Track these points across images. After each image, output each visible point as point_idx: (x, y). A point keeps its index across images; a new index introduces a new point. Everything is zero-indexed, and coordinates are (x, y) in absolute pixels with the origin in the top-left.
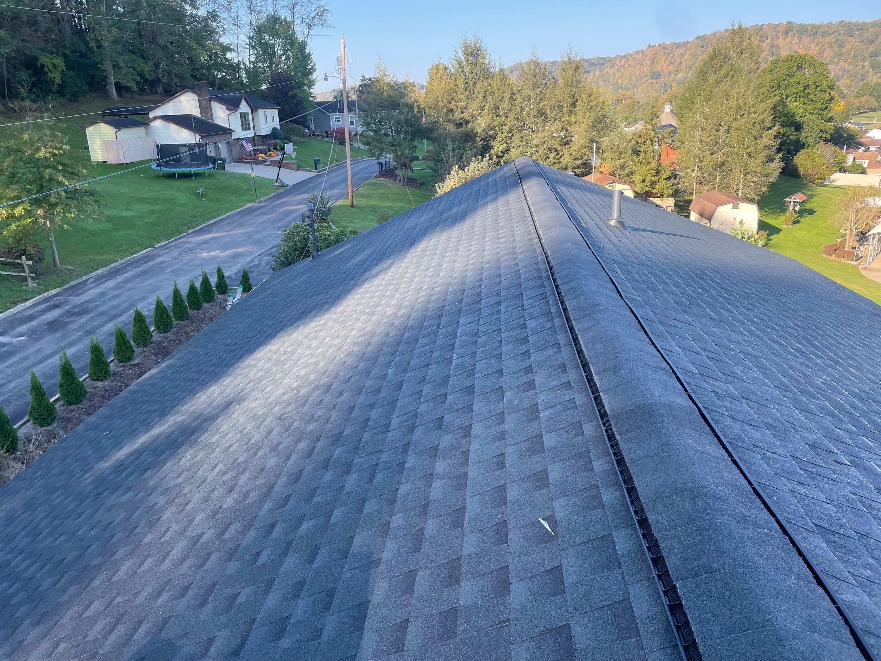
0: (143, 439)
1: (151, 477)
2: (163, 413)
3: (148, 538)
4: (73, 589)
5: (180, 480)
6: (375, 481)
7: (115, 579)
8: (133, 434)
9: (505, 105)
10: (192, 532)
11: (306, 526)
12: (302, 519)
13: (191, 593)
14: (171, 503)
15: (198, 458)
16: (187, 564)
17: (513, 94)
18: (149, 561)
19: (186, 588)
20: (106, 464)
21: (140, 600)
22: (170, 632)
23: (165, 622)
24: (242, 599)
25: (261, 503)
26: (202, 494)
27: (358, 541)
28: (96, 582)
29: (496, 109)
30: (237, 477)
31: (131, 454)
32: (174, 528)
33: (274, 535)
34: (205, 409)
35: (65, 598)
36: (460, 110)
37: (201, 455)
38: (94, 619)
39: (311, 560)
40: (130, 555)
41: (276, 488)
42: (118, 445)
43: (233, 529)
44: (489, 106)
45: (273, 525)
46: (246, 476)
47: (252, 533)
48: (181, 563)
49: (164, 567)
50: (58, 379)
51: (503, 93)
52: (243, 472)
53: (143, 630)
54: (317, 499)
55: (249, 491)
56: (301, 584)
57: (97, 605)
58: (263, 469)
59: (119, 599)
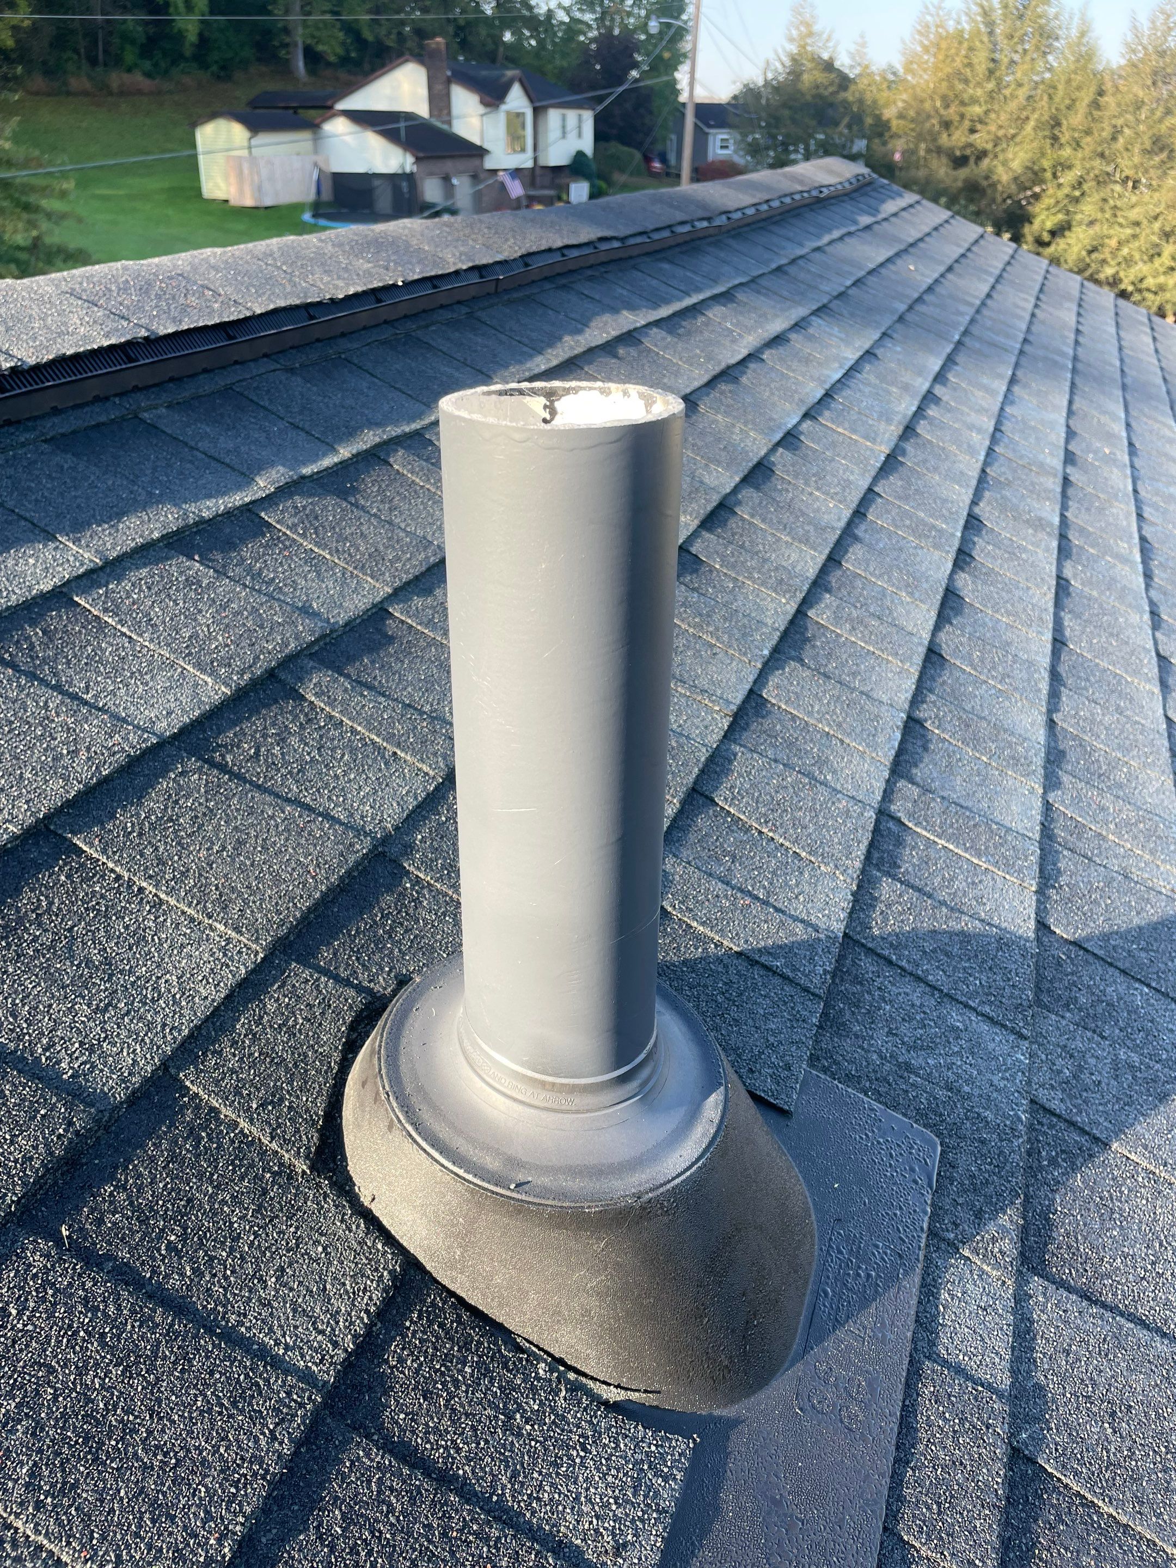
9: (1077, 119)
17: (1101, 93)
29: (1053, 127)
36: (967, 124)
44: (1037, 120)
51: (1079, 88)
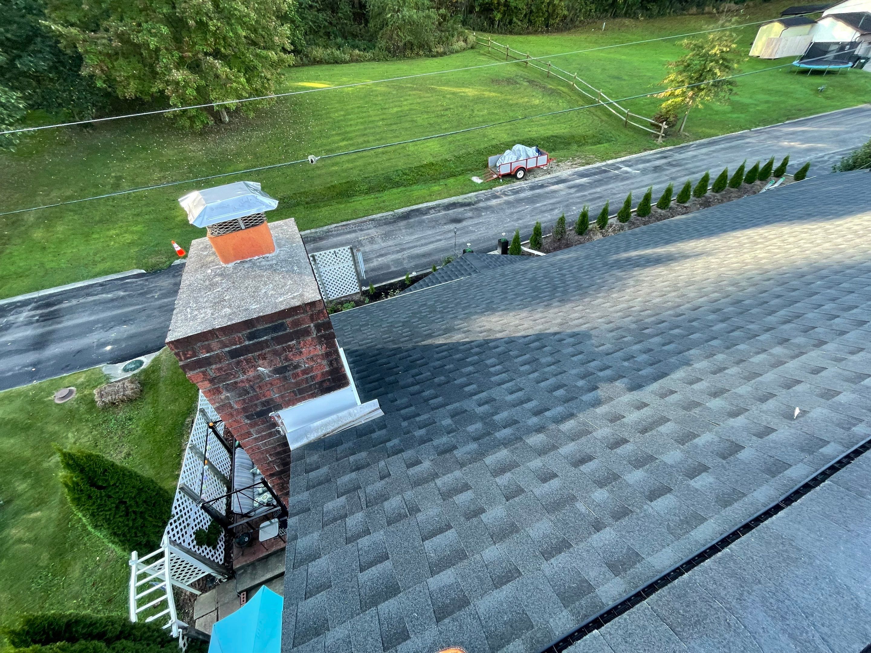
0: (648, 251)
1: (636, 271)
2: (668, 242)
3: (614, 295)
4: (577, 297)
5: (646, 279)
6: (731, 334)
7: (592, 303)
8: (647, 246)
10: (631, 304)
11: (676, 331)
12: (678, 327)
13: (611, 325)
14: (634, 286)
15: (662, 273)
16: (619, 314)
18: (608, 304)
19: (611, 322)
20: (625, 255)
21: (594, 315)
22: (593, 332)
23: (595, 328)
24: (625, 339)
25: (669, 309)
26: (649, 291)
27: (692, 352)
28: (586, 300)
30: (669, 292)
31: (637, 256)
32: (627, 297)
33: (659, 325)
34: (688, 250)
35: (573, 298)
37: (665, 272)
38: (576, 312)
39: (664, 345)
40: (604, 297)
41: (682, 307)
42: (636, 248)
43: (647, 312)
45: (663, 322)
46: (674, 294)
47: (653, 319)
48: (617, 312)
49: (611, 310)
50: (641, 200)
52: (675, 291)
53: (586, 326)
54: (694, 324)
55: (669, 301)
56: (650, 350)
57: (580, 308)
58: (684, 295)
59: (588, 311)
